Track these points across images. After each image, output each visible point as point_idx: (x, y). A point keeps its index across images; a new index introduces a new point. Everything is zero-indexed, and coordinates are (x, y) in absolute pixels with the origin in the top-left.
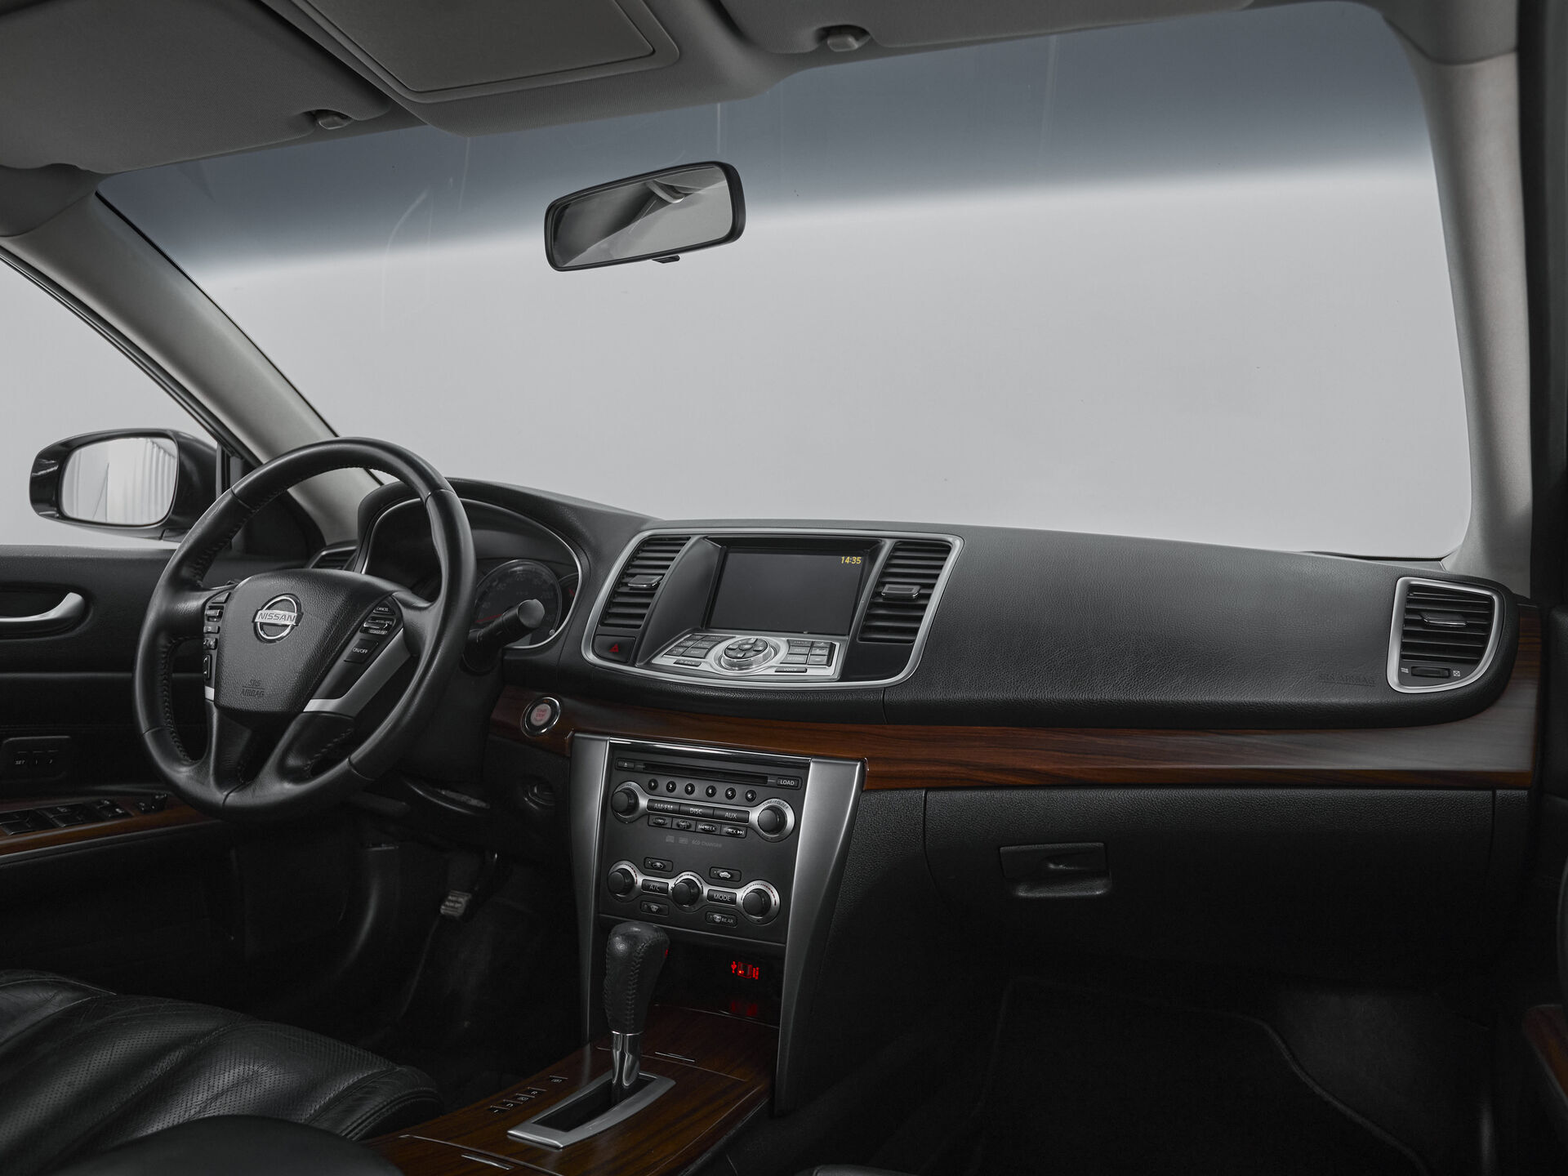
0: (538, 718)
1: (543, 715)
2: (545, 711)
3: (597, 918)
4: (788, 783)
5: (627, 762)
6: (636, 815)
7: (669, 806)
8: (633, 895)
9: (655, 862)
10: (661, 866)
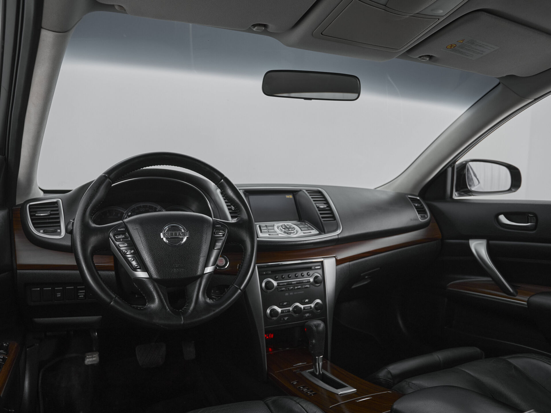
1: (222, 262)
3: (265, 328)
4: (318, 268)
5: (265, 272)
6: (273, 289)
7: (285, 283)
8: (278, 316)
9: (284, 303)
10: (286, 304)
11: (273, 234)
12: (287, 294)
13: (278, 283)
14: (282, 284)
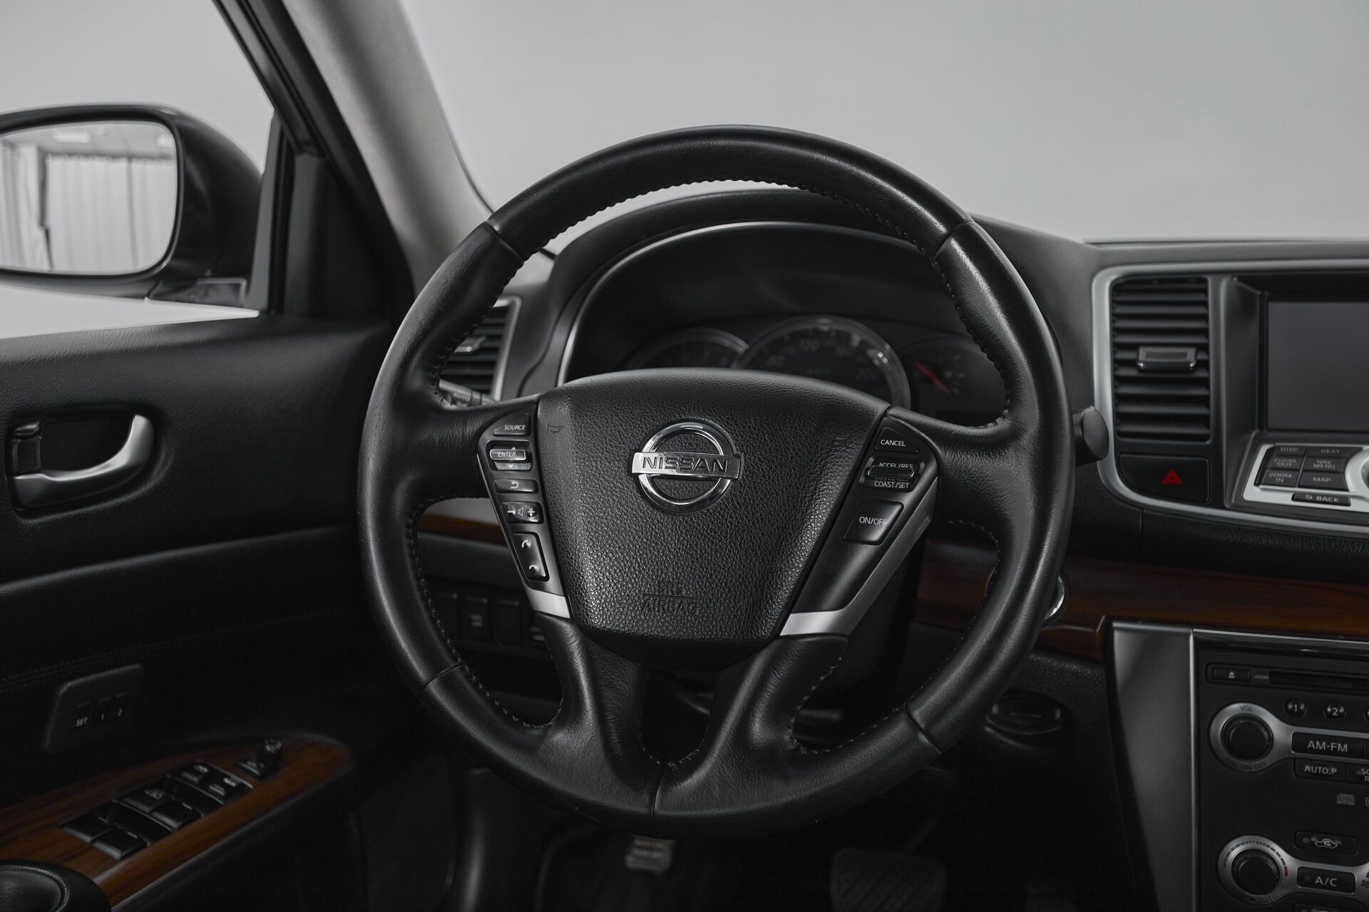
5: (1233, 670)
6: (1268, 760)
7: (1339, 745)
8: (1278, 893)
9: (1320, 839)
10: (1333, 845)
11: (1318, 498)
13: (1296, 735)
14: (1324, 743)
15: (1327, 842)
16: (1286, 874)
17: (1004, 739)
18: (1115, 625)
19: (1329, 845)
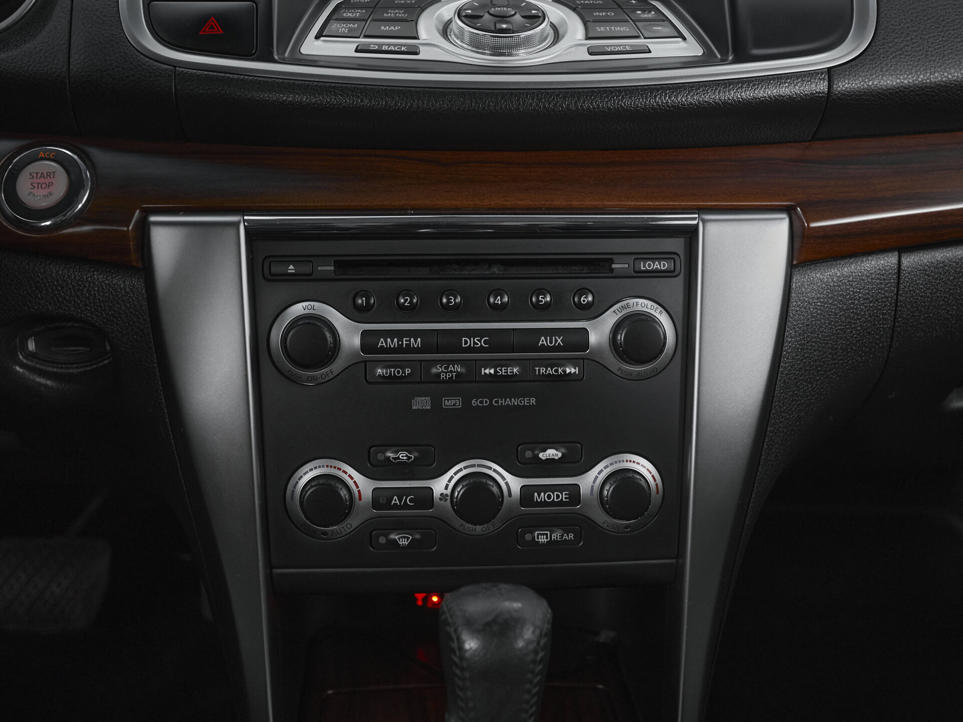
0: (40, 192)
1: (50, 185)
2: (51, 174)
3: (270, 578)
4: (656, 266)
5: (293, 263)
6: (337, 366)
7: (412, 339)
8: (354, 522)
9: (397, 452)
10: (409, 458)
11: (384, 48)
12: (421, 403)
13: (365, 334)
14: (396, 340)
15: (403, 456)
16: (360, 499)
17: (39, 379)
18: (153, 219)
19: (405, 458)
